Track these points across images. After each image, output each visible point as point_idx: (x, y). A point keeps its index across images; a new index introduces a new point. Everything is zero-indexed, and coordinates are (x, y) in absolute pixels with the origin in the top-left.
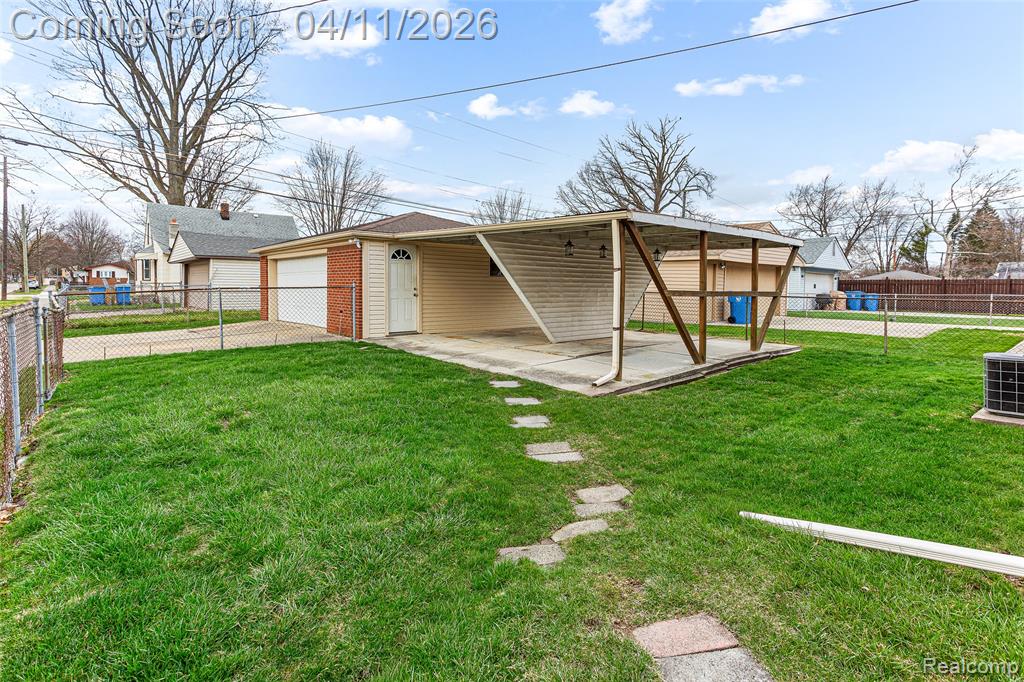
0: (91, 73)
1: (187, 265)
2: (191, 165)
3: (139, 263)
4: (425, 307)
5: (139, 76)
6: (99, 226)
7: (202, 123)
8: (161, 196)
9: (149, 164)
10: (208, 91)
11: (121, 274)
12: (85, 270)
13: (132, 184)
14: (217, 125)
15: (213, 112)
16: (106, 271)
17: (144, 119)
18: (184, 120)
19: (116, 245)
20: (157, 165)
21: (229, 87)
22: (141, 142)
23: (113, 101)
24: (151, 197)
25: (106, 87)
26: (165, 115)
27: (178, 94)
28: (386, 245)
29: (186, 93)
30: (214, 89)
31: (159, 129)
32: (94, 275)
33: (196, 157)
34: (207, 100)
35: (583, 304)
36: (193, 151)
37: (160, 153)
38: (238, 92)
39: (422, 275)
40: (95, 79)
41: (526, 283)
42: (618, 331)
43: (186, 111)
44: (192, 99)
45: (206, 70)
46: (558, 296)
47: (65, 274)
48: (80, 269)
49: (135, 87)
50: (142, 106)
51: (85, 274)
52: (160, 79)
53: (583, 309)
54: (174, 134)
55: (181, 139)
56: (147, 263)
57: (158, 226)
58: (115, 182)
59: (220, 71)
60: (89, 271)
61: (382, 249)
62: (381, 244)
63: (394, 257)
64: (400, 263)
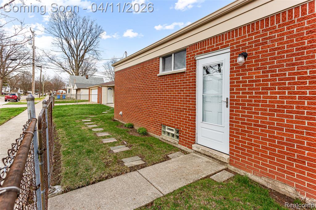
0: (60, 45)
1: (77, 90)
2: (81, 65)
3: (68, 89)
5: (70, 45)
6: (60, 79)
7: (83, 55)
8: (74, 73)
9: (71, 66)
10: (85, 47)
11: (64, 92)
12: (56, 91)
13: (67, 70)
14: (87, 56)
15: (86, 52)
16: (61, 91)
17: (70, 55)
18: (79, 54)
19: (64, 84)
20: (73, 66)
21: (90, 46)
22: (70, 60)
23: (64, 51)
24: (71, 73)
25: (63, 48)
26: (75, 54)
27: (78, 48)
29: (80, 48)
30: (86, 47)
31: (74, 57)
32: (58, 92)
33: (82, 63)
34: (85, 50)
36: (81, 62)
37: (74, 63)
38: (91, 47)
39: (114, 92)
40: (61, 46)
43: (80, 52)
44: (81, 50)
45: (85, 42)
47: (51, 92)
48: (55, 91)
49: (69, 47)
50: (70, 51)
51: (56, 92)
52: (74, 45)
54: (77, 58)
55: (78, 59)
56: (69, 89)
57: (72, 80)
58: (63, 70)
59: (88, 43)
60: (57, 91)
62: (106, 87)
63: (108, 89)
64: (110, 90)
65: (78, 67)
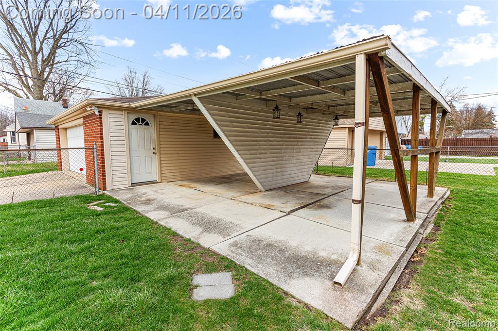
2: (47, 77)
4: (162, 162)
5: (10, 26)
8: (29, 95)
13: (11, 88)
15: (58, 46)
21: (67, 32)
22: (14, 63)
26: (28, 48)
28: (125, 113)
31: (26, 56)
33: (50, 72)
35: (284, 158)
36: (47, 70)
37: (28, 70)
39: (159, 137)
41: (238, 143)
42: (360, 205)
43: (41, 45)
45: (51, 21)
46: (266, 154)
53: (284, 162)
54: (35, 59)
56: (13, 133)
61: (121, 116)
62: (121, 113)
63: (133, 123)
64: (139, 128)
65: (41, 80)
